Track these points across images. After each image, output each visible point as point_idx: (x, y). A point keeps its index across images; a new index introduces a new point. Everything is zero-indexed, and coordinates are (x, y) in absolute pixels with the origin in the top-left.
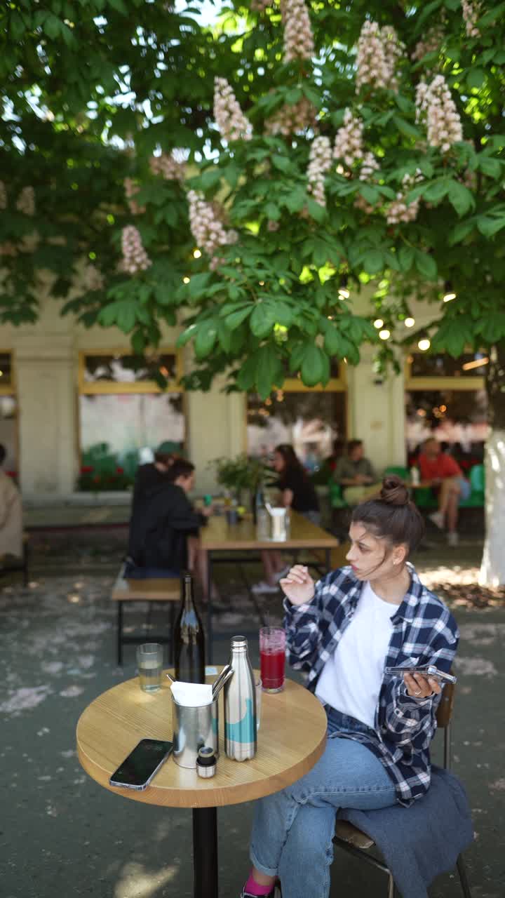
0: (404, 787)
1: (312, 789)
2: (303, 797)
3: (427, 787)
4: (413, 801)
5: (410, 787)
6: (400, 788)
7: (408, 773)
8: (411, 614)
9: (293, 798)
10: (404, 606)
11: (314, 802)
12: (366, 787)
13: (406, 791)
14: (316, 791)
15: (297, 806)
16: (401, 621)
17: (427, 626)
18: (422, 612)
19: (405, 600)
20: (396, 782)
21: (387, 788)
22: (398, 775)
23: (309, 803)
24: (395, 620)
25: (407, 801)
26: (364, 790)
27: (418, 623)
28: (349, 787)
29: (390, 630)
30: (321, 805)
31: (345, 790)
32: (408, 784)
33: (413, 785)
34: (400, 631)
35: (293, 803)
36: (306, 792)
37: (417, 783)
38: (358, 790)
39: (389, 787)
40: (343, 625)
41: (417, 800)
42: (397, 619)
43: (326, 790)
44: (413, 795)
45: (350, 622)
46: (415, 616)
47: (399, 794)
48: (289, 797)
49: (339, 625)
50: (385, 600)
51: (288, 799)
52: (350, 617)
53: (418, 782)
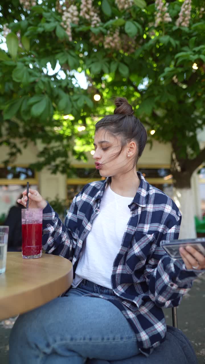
0: (144, 336)
1: (58, 338)
2: (48, 345)
3: (163, 335)
4: (153, 349)
5: (149, 336)
6: (140, 337)
7: (146, 325)
8: (144, 201)
9: (37, 347)
10: (138, 197)
11: (59, 351)
12: (111, 336)
13: (146, 340)
14: (62, 340)
15: (41, 356)
16: (137, 207)
17: (157, 209)
18: (152, 199)
19: (138, 192)
20: (136, 331)
21: (129, 338)
22: (139, 326)
23: (54, 353)
24: (132, 207)
25: (147, 350)
26: (108, 339)
27: (150, 208)
28: (94, 336)
29: (128, 215)
30: (68, 354)
31: (90, 339)
32: (147, 334)
33: (151, 334)
34: (136, 214)
35: (37, 352)
36: (51, 340)
37: (154, 333)
38: (103, 339)
39: (131, 337)
40: (92, 218)
41: (155, 349)
42: (134, 206)
43: (72, 339)
44: (152, 343)
45: (97, 215)
46: (147, 203)
47: (140, 343)
48: (34, 346)
49: (89, 219)
50: (122, 195)
51: (32, 348)
52: (97, 211)
53: (155, 331)
